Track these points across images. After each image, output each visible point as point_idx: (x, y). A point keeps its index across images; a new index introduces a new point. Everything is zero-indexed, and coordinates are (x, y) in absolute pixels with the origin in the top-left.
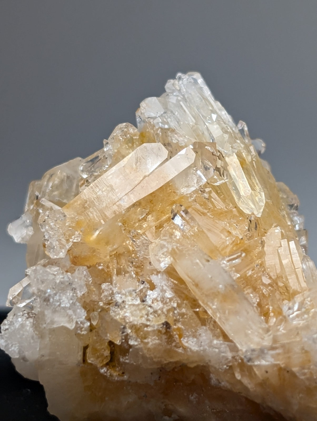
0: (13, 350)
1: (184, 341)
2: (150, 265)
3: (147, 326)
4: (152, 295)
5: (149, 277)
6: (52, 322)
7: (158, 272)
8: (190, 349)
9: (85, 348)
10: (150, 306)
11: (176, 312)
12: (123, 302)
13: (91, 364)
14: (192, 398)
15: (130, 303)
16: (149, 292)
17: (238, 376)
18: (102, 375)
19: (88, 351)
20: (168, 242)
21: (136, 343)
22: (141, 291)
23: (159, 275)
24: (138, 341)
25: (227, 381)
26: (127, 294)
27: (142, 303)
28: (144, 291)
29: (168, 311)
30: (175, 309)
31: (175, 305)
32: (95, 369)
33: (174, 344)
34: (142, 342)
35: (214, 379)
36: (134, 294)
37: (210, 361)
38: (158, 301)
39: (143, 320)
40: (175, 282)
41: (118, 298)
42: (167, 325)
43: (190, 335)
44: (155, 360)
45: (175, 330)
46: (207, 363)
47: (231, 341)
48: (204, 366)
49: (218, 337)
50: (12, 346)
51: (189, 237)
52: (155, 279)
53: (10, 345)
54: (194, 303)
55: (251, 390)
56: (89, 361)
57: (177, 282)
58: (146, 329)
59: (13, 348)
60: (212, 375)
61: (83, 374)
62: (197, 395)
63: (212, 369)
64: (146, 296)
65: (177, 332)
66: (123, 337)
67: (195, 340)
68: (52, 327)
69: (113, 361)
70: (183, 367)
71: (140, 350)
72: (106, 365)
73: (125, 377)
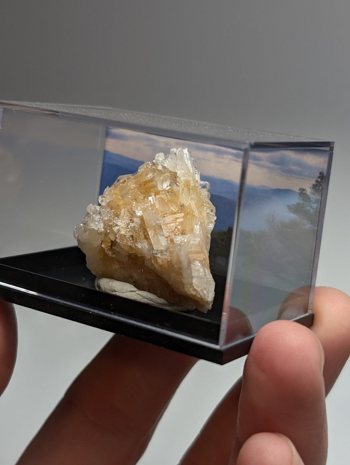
5: (133, 219)
6: (90, 226)
7: (137, 217)
15: (122, 226)
17: (153, 262)
18: (106, 253)
19: (103, 242)
21: (119, 241)
32: (103, 250)
34: (122, 241)
35: (146, 262)
42: (132, 236)
44: (126, 250)
52: (135, 219)
55: (156, 268)
61: (100, 251)
63: (145, 258)
64: (129, 225)
65: (135, 240)
66: (115, 238)
67: (140, 244)
68: (89, 228)
69: (111, 248)
70: (137, 256)
71: (120, 244)
72: (108, 249)
73: (114, 256)
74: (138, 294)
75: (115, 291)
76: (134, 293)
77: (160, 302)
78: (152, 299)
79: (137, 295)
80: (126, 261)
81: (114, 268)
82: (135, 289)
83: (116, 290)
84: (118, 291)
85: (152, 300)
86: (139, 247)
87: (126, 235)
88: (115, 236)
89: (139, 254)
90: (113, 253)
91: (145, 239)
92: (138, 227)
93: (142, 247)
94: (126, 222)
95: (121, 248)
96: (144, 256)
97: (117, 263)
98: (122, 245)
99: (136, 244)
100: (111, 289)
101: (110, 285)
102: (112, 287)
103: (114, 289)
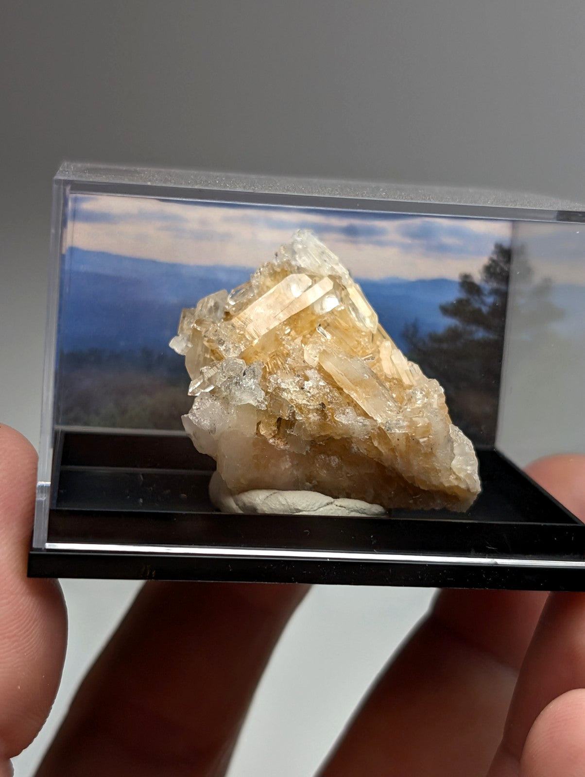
0: (205, 424)
2: (305, 363)
3: (307, 405)
4: (308, 385)
5: (304, 372)
6: (241, 400)
7: (311, 368)
8: (342, 423)
9: (258, 424)
10: (309, 392)
11: (329, 396)
12: (288, 388)
13: (263, 436)
15: (293, 389)
16: (306, 383)
17: (376, 444)
18: (270, 445)
19: (261, 426)
21: (301, 418)
22: (298, 382)
23: (312, 370)
24: (303, 417)
25: (366, 449)
26: (289, 383)
28: (301, 382)
29: (324, 395)
30: (328, 393)
31: (328, 391)
32: (265, 441)
33: (328, 420)
34: (305, 417)
35: (355, 447)
36: (294, 384)
38: (314, 388)
39: (305, 402)
40: (324, 375)
41: (283, 386)
42: (323, 405)
43: (341, 413)
44: (312, 433)
45: (328, 409)
47: (372, 418)
48: (347, 438)
49: (359, 415)
50: (204, 421)
51: (333, 343)
52: (309, 373)
54: (340, 389)
55: (384, 454)
56: (262, 434)
57: (326, 376)
58: (308, 408)
59: (205, 422)
60: (354, 445)
61: (255, 444)
63: (354, 440)
64: (304, 385)
65: (330, 411)
66: (291, 414)
67: (345, 416)
68: (239, 404)
69: (278, 434)
70: (330, 439)
71: (303, 423)
72: (274, 437)
73: (288, 446)
74: (340, 506)
76: (333, 506)
77: (376, 512)
78: (365, 509)
79: (340, 508)
80: (307, 452)
81: (283, 468)
82: (330, 499)
83: (300, 508)
84: (305, 509)
85: (365, 511)
86: (345, 422)
87: (309, 404)
88: (291, 411)
89: (339, 435)
90: (286, 442)
91: (349, 406)
92: (327, 386)
93: (350, 422)
94: (294, 381)
95: (305, 430)
96: (352, 436)
97: (288, 459)
98: (307, 425)
99: (335, 418)
100: (288, 509)
101: (284, 502)
102: (289, 503)
103: (296, 507)
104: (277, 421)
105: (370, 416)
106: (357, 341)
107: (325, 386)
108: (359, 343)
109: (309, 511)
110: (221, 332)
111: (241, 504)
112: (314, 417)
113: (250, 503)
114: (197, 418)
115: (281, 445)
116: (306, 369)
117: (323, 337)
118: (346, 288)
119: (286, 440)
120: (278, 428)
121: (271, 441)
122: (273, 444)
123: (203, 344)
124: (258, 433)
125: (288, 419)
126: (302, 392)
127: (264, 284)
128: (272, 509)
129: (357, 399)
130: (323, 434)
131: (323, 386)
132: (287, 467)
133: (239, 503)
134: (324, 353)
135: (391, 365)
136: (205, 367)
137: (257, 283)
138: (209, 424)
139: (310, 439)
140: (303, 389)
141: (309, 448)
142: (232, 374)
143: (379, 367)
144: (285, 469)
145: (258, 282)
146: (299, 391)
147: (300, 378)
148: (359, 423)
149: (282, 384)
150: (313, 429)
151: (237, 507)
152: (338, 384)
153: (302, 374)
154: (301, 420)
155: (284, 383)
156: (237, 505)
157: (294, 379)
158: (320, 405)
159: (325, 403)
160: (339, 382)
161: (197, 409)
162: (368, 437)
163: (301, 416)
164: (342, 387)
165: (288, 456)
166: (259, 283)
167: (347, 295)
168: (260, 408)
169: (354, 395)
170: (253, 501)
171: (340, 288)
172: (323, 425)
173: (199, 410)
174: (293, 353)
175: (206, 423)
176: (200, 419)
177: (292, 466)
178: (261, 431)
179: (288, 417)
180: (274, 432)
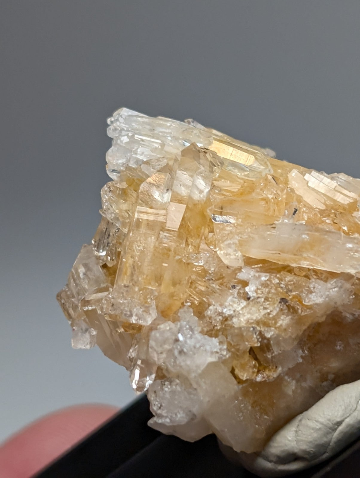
1: (307, 303)
2: (229, 268)
3: (269, 314)
4: (250, 290)
5: (235, 279)
6: (198, 367)
7: (240, 269)
8: (316, 304)
9: (233, 372)
10: (258, 298)
11: (282, 285)
12: (234, 311)
13: (247, 380)
14: (338, 348)
15: (240, 308)
16: (247, 289)
18: (260, 383)
19: (237, 372)
20: (230, 239)
21: (272, 333)
22: (239, 293)
23: (243, 270)
24: (273, 330)
26: (231, 303)
27: (250, 300)
28: (242, 291)
29: (276, 289)
30: (279, 284)
31: (277, 281)
32: (251, 383)
33: (300, 312)
34: (276, 328)
35: (347, 315)
36: (237, 301)
37: (336, 303)
38: (260, 289)
39: (263, 312)
40: (259, 266)
41: (227, 312)
42: (283, 301)
43: (307, 294)
44: (293, 336)
45: (291, 300)
46: (335, 307)
47: (342, 274)
48: (333, 312)
49: (327, 280)
50: (176, 415)
51: (242, 223)
52: (243, 275)
53: (174, 416)
54: (288, 269)
56: (244, 379)
57: (261, 265)
58: (271, 316)
59: (179, 416)
60: (344, 314)
61: (245, 393)
62: (340, 342)
63: (341, 309)
64: (247, 294)
65: (294, 300)
66: (258, 337)
67: (314, 294)
68: (200, 371)
69: (260, 364)
70: (316, 327)
71: (278, 336)
72: (259, 371)
73: (280, 369)
75: (339, 424)
80: (302, 357)
81: (291, 393)
83: (339, 420)
84: (345, 416)
86: (319, 300)
87: (269, 311)
88: (256, 333)
89: (322, 316)
90: (275, 367)
91: (310, 279)
92: (272, 277)
93: (324, 297)
94: (234, 297)
95: (285, 340)
96: (336, 306)
97: (289, 380)
98: (283, 334)
99: (306, 304)
100: (328, 429)
101: (318, 426)
102: (325, 423)
103: (334, 422)
104: (250, 354)
105: (339, 272)
106: (263, 199)
107: (270, 278)
108: (266, 200)
109: (350, 415)
110: (120, 302)
111: (274, 459)
112: (284, 321)
113: (283, 451)
114: (166, 417)
115: (272, 374)
116: (236, 274)
117: (227, 226)
118: (207, 149)
119: (273, 366)
120: (256, 359)
121: (259, 378)
122: (264, 379)
123: (107, 321)
124: (240, 381)
125: (259, 345)
126: (251, 303)
127: (121, 210)
128: (311, 442)
129: (312, 265)
130: (304, 328)
131: (268, 280)
132: (294, 388)
133: (272, 458)
134: (241, 244)
135: (315, 194)
136: (131, 351)
137: (113, 215)
138: (184, 415)
139: (295, 343)
140: (249, 299)
141: (301, 351)
142: (167, 347)
143: (305, 206)
144: (293, 391)
145: (112, 213)
146: (248, 304)
147: (238, 288)
148: (334, 290)
149: (225, 311)
150: (292, 333)
151: (273, 463)
152: (279, 263)
153: (236, 283)
154: (274, 334)
155: (226, 307)
156: (270, 461)
157: (231, 294)
158: (280, 302)
159: (284, 297)
160: (279, 260)
161: (160, 408)
162: (354, 296)
163: (271, 331)
164: (286, 264)
165: (286, 377)
166: (115, 214)
167: (214, 154)
168: (224, 358)
169: (305, 264)
170: (286, 448)
171: (202, 154)
172: (299, 321)
173: (162, 408)
174: (210, 267)
175: (181, 417)
176: (171, 416)
177: (298, 381)
178: (241, 378)
179: (258, 341)
180: (255, 366)
